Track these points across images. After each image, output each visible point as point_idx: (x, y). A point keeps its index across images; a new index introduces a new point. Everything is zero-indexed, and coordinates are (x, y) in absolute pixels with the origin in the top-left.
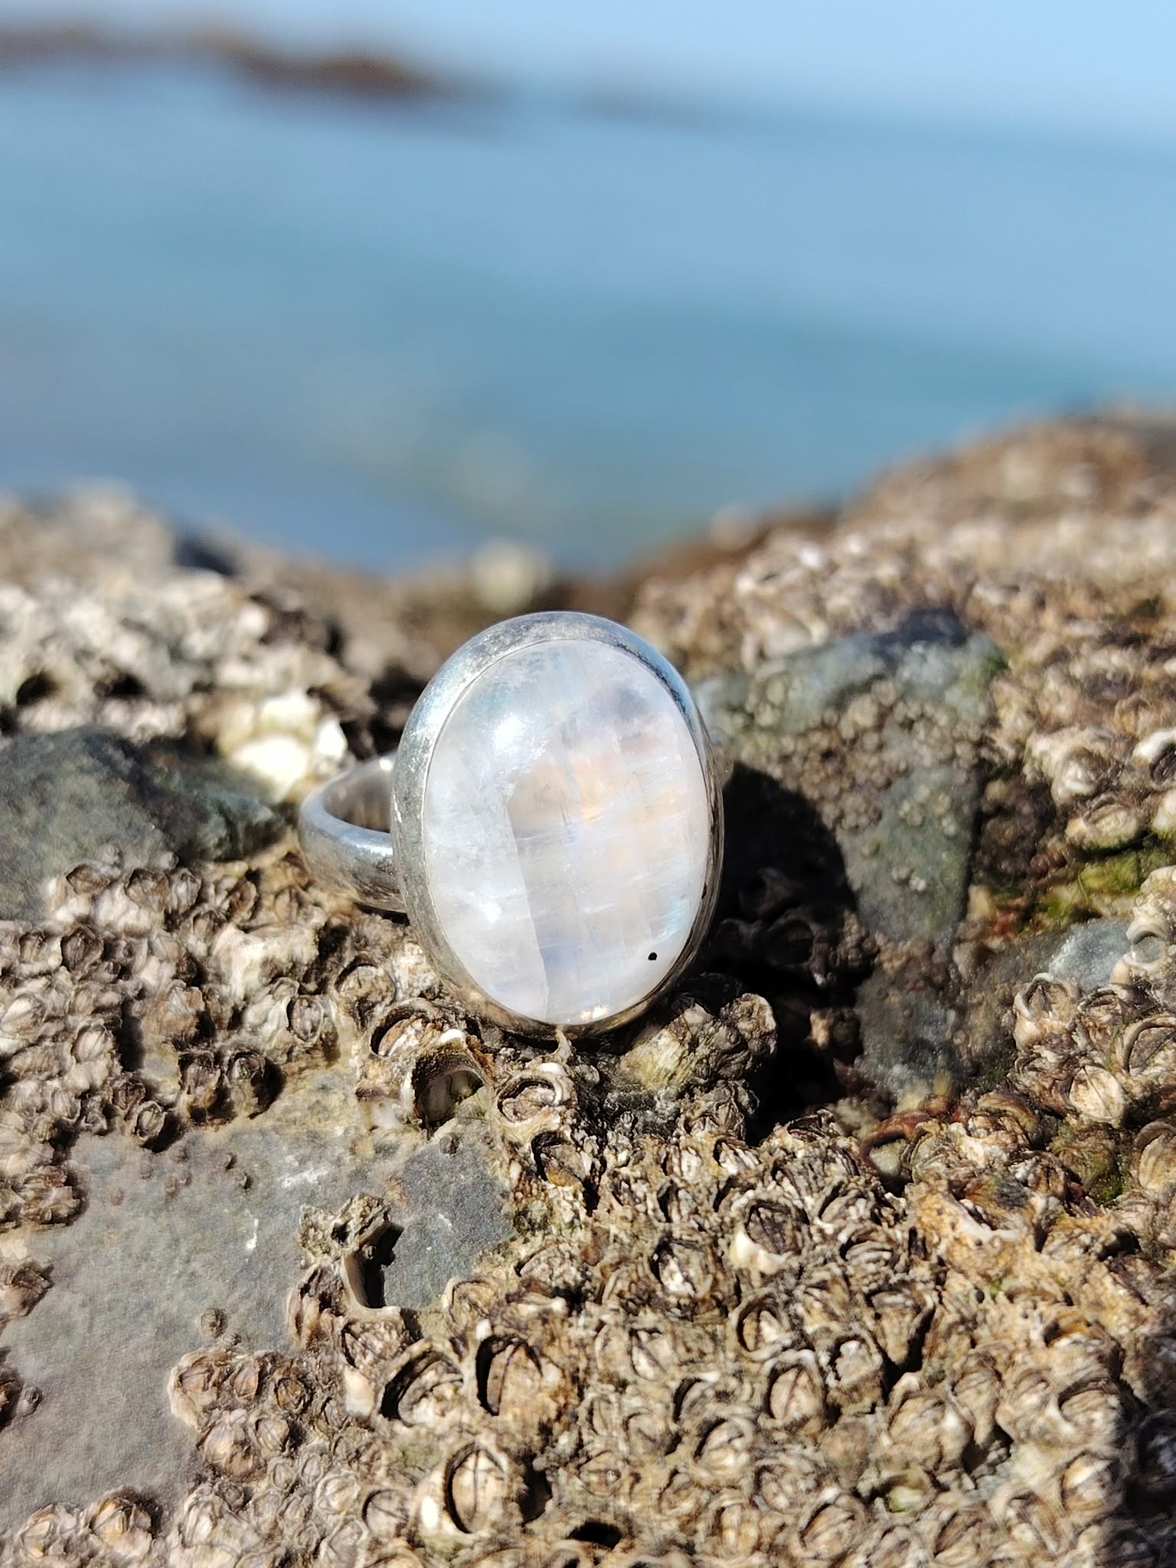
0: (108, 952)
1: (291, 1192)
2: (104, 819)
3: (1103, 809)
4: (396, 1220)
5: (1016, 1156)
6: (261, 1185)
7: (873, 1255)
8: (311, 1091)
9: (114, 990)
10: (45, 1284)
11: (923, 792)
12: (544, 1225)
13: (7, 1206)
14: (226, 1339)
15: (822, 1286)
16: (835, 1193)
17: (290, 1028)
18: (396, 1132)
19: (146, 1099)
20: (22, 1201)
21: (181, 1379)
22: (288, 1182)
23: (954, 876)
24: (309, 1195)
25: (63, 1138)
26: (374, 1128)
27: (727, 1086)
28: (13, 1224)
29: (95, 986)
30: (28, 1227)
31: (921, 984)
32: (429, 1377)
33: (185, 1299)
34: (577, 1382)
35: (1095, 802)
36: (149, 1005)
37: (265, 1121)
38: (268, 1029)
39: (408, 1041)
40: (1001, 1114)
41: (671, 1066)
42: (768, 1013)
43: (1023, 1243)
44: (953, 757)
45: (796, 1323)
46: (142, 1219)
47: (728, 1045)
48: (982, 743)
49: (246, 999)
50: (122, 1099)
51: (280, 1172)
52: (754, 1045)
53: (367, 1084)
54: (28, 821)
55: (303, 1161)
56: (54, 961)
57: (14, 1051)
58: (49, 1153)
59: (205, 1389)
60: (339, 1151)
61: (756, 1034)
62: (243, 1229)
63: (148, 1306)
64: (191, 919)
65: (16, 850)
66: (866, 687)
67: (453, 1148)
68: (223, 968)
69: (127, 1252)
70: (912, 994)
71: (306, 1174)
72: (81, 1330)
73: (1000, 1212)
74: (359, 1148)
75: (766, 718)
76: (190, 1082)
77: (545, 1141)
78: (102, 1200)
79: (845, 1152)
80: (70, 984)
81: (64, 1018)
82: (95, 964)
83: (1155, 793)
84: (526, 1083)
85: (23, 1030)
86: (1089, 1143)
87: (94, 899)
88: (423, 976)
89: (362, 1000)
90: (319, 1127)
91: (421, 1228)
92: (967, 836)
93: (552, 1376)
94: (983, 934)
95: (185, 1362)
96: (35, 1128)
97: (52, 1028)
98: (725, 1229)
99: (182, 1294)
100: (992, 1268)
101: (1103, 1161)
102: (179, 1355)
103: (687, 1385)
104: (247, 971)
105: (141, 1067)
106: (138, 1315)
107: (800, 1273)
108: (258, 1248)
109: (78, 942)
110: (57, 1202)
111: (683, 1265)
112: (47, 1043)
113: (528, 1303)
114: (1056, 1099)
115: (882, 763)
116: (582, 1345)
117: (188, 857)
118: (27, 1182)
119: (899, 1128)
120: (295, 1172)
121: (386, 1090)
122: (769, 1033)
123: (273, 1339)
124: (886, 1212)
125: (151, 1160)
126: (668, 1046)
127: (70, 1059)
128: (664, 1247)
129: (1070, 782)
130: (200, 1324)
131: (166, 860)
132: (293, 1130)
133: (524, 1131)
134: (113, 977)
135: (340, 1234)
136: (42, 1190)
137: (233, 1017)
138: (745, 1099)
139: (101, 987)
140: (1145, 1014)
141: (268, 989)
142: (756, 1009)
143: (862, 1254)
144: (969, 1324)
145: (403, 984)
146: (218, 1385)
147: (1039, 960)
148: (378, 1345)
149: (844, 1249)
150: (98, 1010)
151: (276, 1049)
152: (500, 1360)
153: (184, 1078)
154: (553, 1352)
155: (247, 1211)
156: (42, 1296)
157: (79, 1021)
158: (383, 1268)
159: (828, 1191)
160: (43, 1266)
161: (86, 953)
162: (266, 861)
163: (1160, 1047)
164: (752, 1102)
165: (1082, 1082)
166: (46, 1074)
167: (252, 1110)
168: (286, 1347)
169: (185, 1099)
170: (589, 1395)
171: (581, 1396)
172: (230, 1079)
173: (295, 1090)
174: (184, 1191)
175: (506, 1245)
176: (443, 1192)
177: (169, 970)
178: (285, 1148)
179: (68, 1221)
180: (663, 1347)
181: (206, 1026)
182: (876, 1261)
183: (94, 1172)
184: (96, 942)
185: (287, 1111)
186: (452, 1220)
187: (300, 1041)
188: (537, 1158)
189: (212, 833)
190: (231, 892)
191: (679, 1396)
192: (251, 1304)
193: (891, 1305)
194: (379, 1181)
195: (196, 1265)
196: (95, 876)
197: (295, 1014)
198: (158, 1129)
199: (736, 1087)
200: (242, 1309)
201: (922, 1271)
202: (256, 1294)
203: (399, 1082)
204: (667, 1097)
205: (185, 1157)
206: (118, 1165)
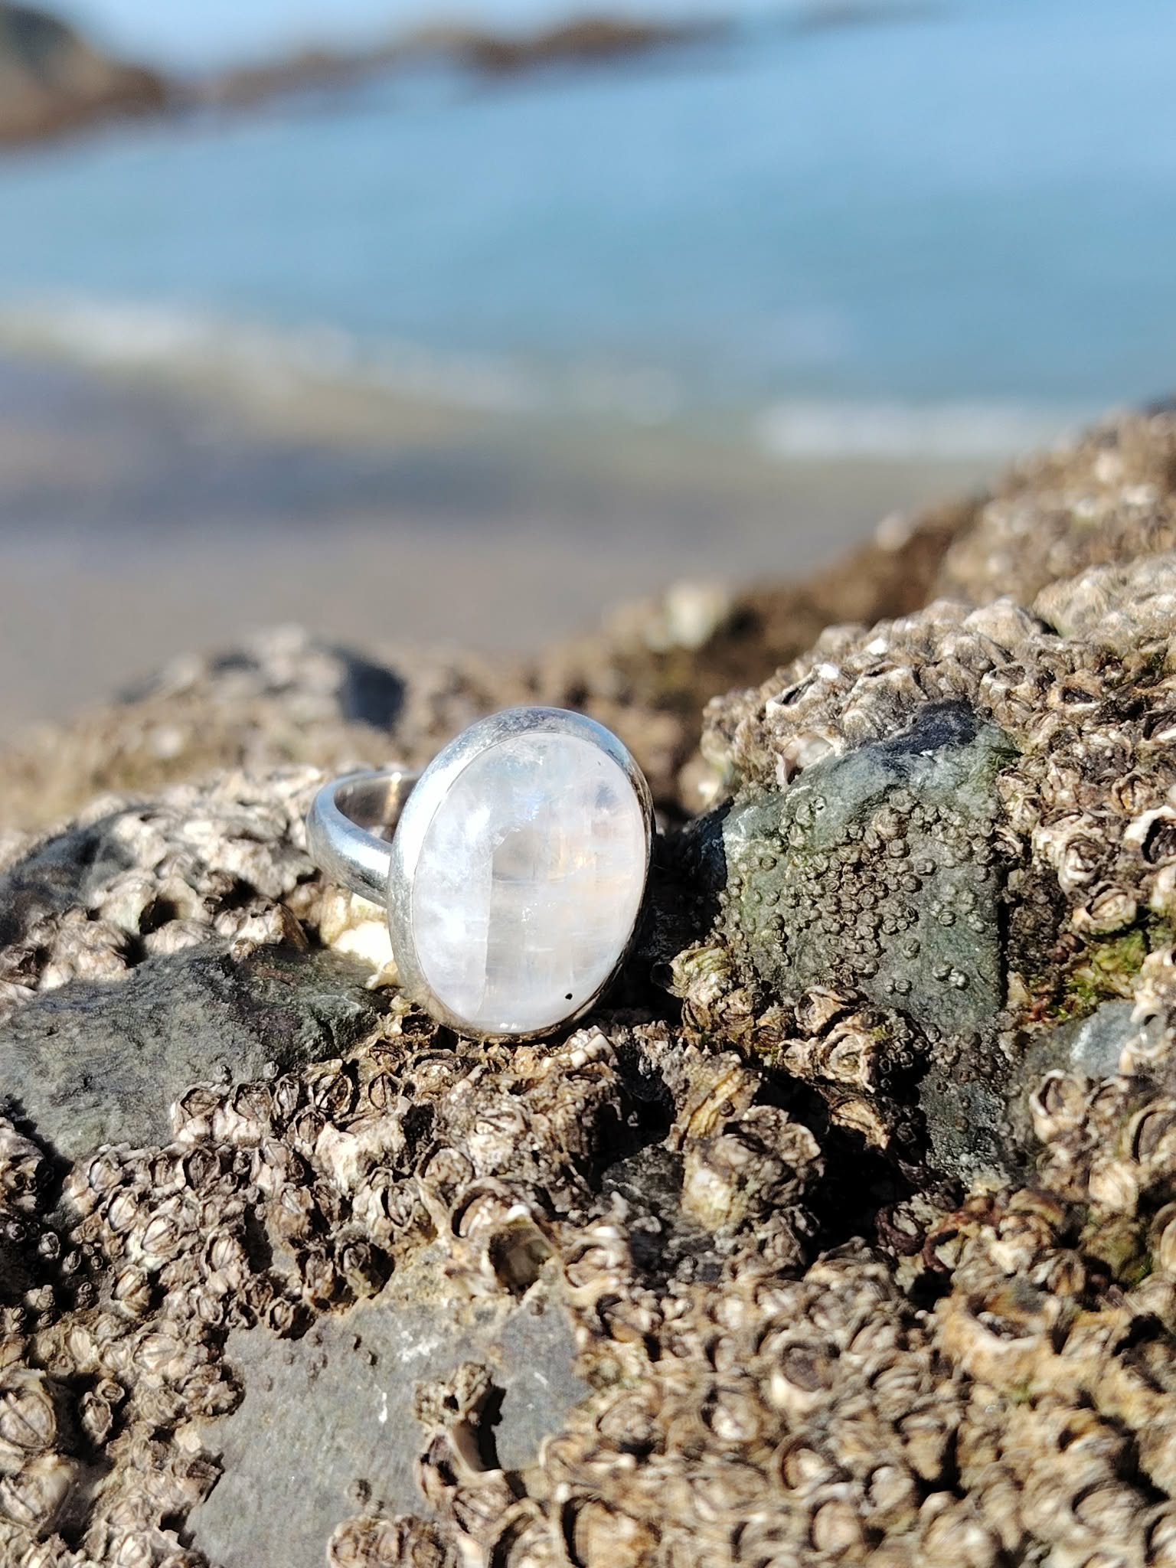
0: (227, 1165)
1: (409, 1365)
2: (210, 1041)
3: (1104, 894)
4: (498, 1383)
5: (1038, 1258)
6: (384, 1361)
7: (898, 1382)
8: (417, 1268)
9: (236, 1198)
10: (217, 1471)
11: (948, 891)
12: (617, 1379)
13: (175, 1406)
14: (372, 1507)
15: (854, 1418)
16: (864, 1323)
17: (387, 1214)
18: (492, 1299)
19: (275, 1297)
20: (186, 1401)
21: (335, 1549)
22: (407, 1355)
23: (989, 968)
24: (424, 1366)
25: (215, 1337)
26: (473, 1296)
27: (782, 1214)
28: (184, 1419)
29: (219, 1199)
30: (197, 1419)
31: (973, 1075)
32: (528, 1536)
33: (334, 1472)
34: (653, 1529)
35: (1093, 891)
36: (269, 1207)
37: (383, 1300)
38: (371, 1216)
39: (483, 1219)
40: (1029, 1213)
41: (724, 1206)
42: (810, 1140)
43: (1038, 1349)
44: (972, 853)
45: (830, 1458)
46: (291, 1401)
47: (775, 1179)
48: (995, 837)
49: (351, 1189)
50: (255, 1299)
51: (399, 1348)
52: (802, 1172)
53: (453, 1264)
54: (147, 1052)
55: (416, 1335)
56: (180, 1182)
57: (159, 1266)
58: (204, 1353)
59: (355, 1557)
60: (446, 1322)
61: (802, 1162)
62: (375, 1403)
63: (306, 1481)
64: (294, 1124)
65: (141, 1081)
66: (883, 799)
67: (540, 1310)
68: (326, 1165)
69: (282, 1432)
70: (968, 1086)
71: (420, 1348)
72: (252, 1508)
73: (1022, 1317)
74: (463, 1316)
75: (798, 841)
76: (309, 1276)
77: (606, 1303)
78: (257, 1388)
79: (875, 1279)
80: (196, 1200)
81: (198, 1231)
82: (215, 1179)
83: (1151, 872)
84: (586, 1248)
85: (163, 1248)
86: (1116, 1229)
87: (209, 1119)
88: (494, 1152)
89: (443, 1183)
90: (427, 1301)
91: (521, 1386)
92: (994, 929)
93: (627, 1528)
94: (1021, 1022)
95: (338, 1532)
96: (188, 1332)
97: (189, 1241)
98: (766, 1373)
99: (331, 1468)
100: (1016, 1375)
101: (1128, 1247)
102: (333, 1526)
103: (742, 1526)
104: (346, 1166)
105: (271, 1265)
106: (298, 1490)
107: (833, 1407)
108: (389, 1420)
109: (198, 1161)
110: (216, 1397)
111: (731, 1410)
112: (186, 1256)
113: (600, 1461)
114: (1076, 1193)
115: (911, 867)
116: (652, 1495)
117: (288, 1062)
118: (187, 1383)
119: (954, 1226)
120: (411, 1346)
121: (470, 1267)
122: (816, 1158)
123: (410, 1503)
124: (914, 1334)
125: (291, 1346)
126: (717, 1188)
127: (207, 1269)
128: (713, 1397)
129: (1071, 873)
130: (349, 1494)
131: (268, 1071)
132: (406, 1306)
133: (587, 1295)
134: (232, 1188)
135: (451, 1403)
136: (201, 1389)
137: (342, 1209)
138: (802, 1223)
139: (223, 1199)
140: (1147, 1102)
141: (365, 1181)
142: (798, 1138)
143: (889, 1382)
144: (995, 1434)
145: (478, 1162)
146: (366, 1553)
147: (1061, 1050)
148: (484, 1509)
149: (872, 1380)
150: (224, 1220)
151: (378, 1236)
152: (582, 1518)
153: (304, 1273)
154: (628, 1505)
155: (376, 1386)
156: (216, 1483)
157: (210, 1232)
158: (494, 1428)
159: (854, 1324)
160: (215, 1454)
161: (207, 1171)
162: (360, 1052)
163: (1162, 1133)
164: (810, 1223)
165: (1098, 1174)
166: (188, 1285)
167: (368, 1293)
168: (421, 1510)
169: (307, 1293)
170: (667, 1539)
171: (658, 1540)
172: (342, 1269)
173: (404, 1269)
174: (323, 1373)
175: (587, 1402)
176: (536, 1352)
177: (280, 1175)
178: (400, 1325)
179: (230, 1411)
180: (718, 1494)
181: (318, 1221)
182: (901, 1387)
183: (247, 1363)
184: (214, 1159)
185: (400, 1288)
186: (547, 1377)
187: (396, 1227)
188: (603, 1319)
189: (309, 1035)
190: (329, 1091)
191: (736, 1538)
192: (389, 1471)
193: (919, 1428)
194: (480, 1348)
195: (340, 1441)
196: (207, 1098)
197: (390, 1202)
198: (289, 1323)
199: (792, 1213)
200: (383, 1477)
201: (947, 1390)
202: (392, 1463)
203: (478, 1260)
204: (726, 1236)
205: (319, 1342)
206: (266, 1355)
